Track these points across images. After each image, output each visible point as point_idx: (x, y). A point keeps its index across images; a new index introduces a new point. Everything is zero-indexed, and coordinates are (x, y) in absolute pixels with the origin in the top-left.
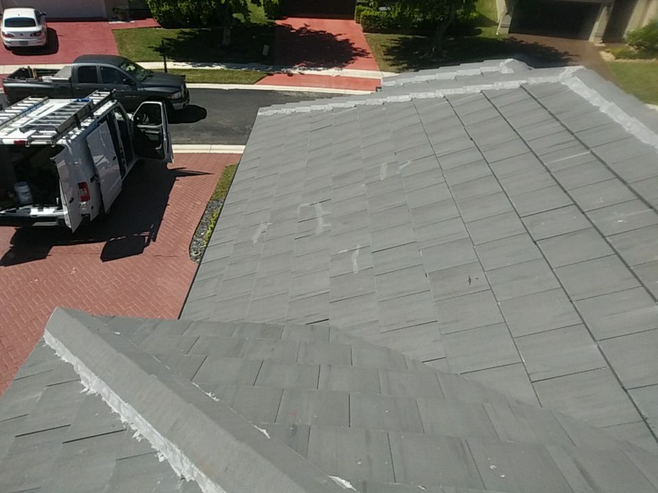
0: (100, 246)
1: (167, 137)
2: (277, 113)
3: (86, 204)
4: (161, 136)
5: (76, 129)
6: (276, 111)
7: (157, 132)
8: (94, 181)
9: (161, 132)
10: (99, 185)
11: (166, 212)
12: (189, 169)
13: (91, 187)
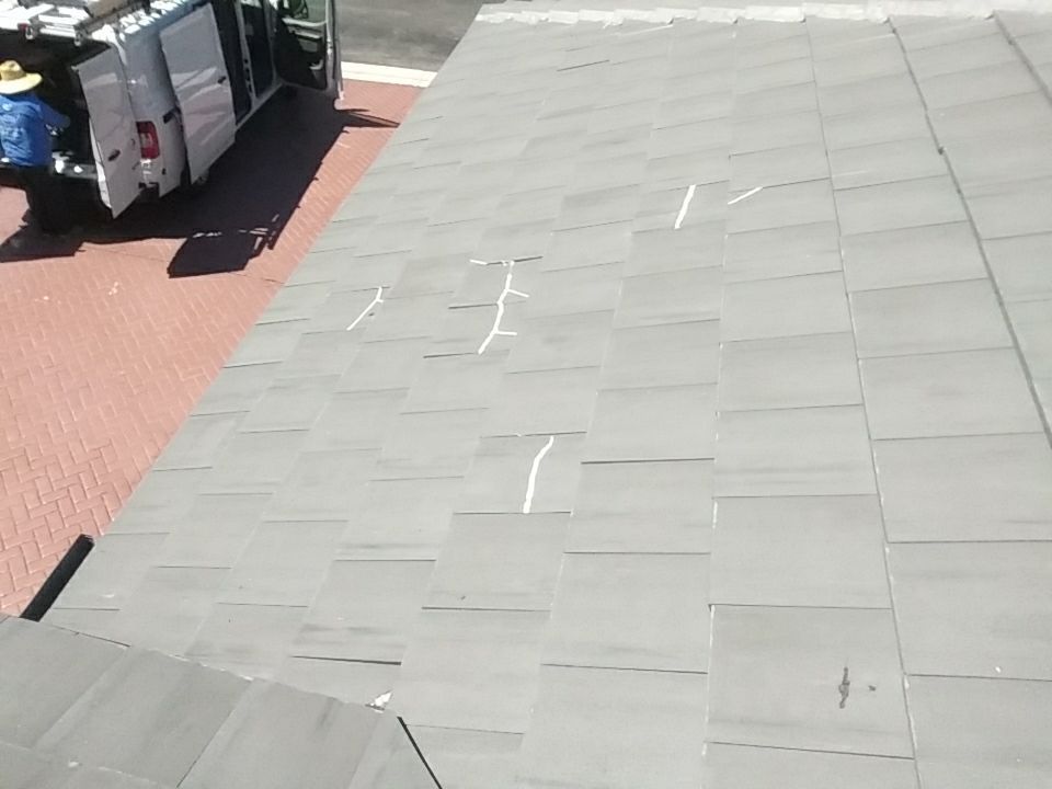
0: (171, 246)
1: (334, 48)
2: (512, 19)
3: (151, 164)
4: (322, 43)
5: (141, 12)
6: (509, 15)
7: (316, 37)
8: (172, 122)
9: (322, 35)
10: (181, 129)
11: (307, 193)
12: (373, 112)
13: (164, 132)
